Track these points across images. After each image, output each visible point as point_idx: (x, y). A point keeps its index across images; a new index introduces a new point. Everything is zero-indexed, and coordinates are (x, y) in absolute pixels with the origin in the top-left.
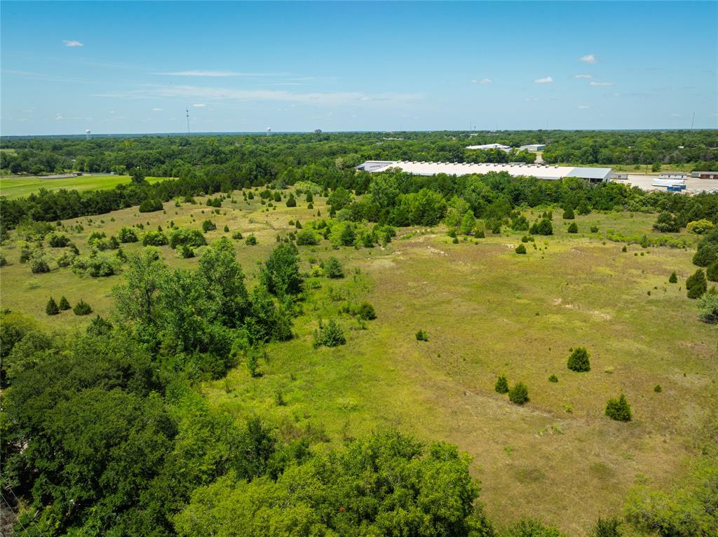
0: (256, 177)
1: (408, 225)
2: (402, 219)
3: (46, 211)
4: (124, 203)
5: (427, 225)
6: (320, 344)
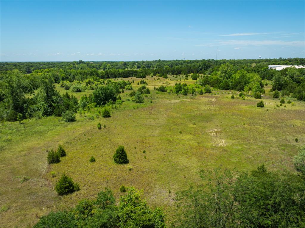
2: (225, 86)
6: (64, 120)
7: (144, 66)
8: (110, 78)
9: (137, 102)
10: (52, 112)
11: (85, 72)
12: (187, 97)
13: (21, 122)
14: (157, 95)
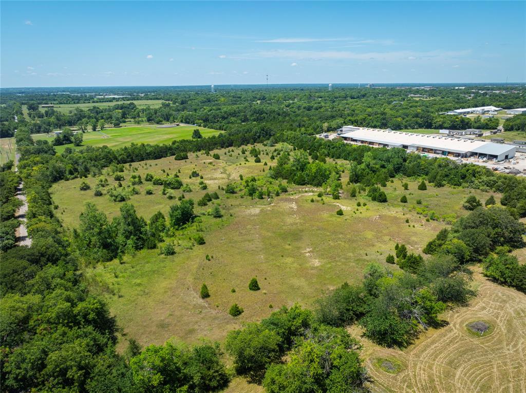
0: (259, 137)
3: (128, 157)
4: (170, 153)
6: (162, 253)
8: (134, 162)
9: (215, 217)
10: (142, 245)
12: (264, 202)
13: (122, 262)
14: (229, 200)
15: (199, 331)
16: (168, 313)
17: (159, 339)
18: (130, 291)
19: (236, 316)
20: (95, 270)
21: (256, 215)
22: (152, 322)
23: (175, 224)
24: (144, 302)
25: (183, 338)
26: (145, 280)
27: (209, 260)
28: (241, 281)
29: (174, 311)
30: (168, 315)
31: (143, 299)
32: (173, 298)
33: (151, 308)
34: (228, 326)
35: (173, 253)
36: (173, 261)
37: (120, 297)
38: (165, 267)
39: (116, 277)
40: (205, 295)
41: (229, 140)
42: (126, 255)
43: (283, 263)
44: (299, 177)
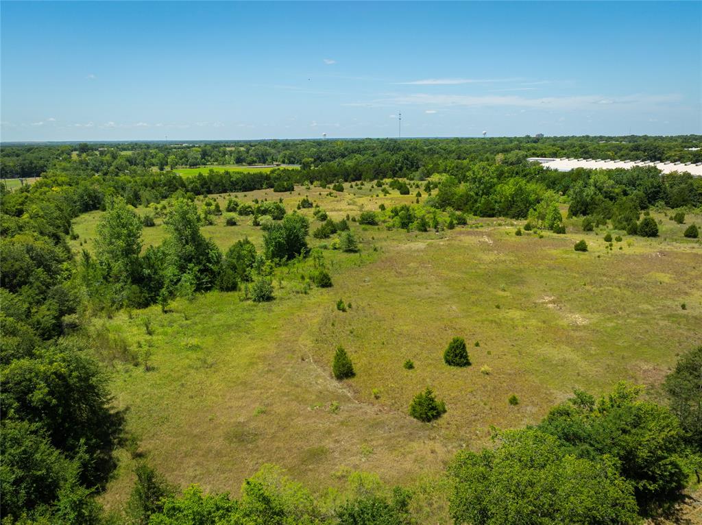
0: (401, 169)
1: (492, 216)
2: (485, 209)
3: (202, 186)
4: (267, 184)
5: (513, 217)
6: (248, 299)
7: (255, 159)
8: (212, 194)
9: (346, 251)
10: (211, 282)
11: (154, 182)
12: (429, 235)
13: (166, 309)
14: (367, 233)
15: (336, 454)
16: (257, 406)
17: (231, 471)
18: (173, 360)
19: (429, 421)
20: (110, 321)
21: (422, 251)
22: (215, 428)
23: (274, 255)
24: (201, 383)
25: (296, 472)
26: (209, 341)
27: (344, 310)
28: (423, 347)
29: (272, 405)
30: (255, 413)
31: (199, 376)
32: (270, 375)
33: (217, 396)
34: (415, 445)
35: (269, 299)
36: (270, 311)
37: (148, 369)
38: (253, 320)
39: (150, 333)
40: (345, 372)
41: (355, 171)
42: (178, 299)
43: (505, 318)
44: (484, 204)
